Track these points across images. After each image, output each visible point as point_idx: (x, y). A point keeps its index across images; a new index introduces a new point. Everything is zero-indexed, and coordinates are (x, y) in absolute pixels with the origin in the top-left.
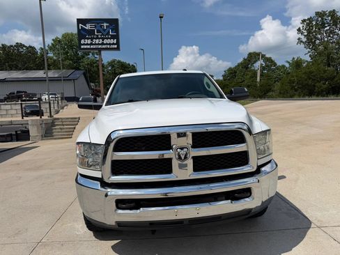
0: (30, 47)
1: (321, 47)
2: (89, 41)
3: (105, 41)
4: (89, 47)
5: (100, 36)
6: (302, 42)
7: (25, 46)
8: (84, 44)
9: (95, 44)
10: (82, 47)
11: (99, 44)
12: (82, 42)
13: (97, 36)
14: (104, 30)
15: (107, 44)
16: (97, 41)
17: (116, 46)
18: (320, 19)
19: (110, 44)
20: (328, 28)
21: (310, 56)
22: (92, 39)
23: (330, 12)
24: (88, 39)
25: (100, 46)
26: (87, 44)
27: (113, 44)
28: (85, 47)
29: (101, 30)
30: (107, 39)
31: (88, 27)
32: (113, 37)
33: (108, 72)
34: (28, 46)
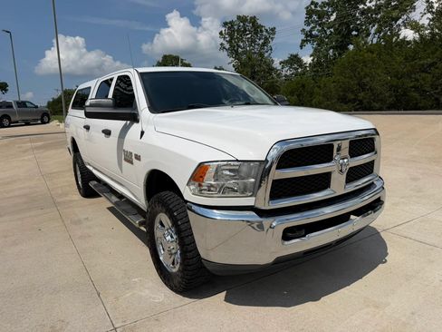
1: (244, 57)
6: (224, 48)
18: (242, 24)
20: (249, 36)
21: (234, 66)
23: (251, 18)
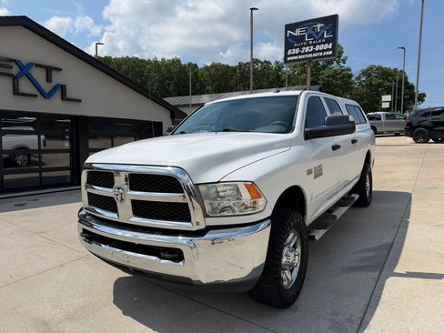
0: (265, 62)
2: (297, 51)
3: (318, 48)
4: (296, 58)
5: (310, 42)
7: (260, 62)
8: (291, 55)
9: (305, 53)
10: (289, 59)
11: (309, 53)
12: (289, 52)
13: (308, 42)
14: (317, 33)
15: (319, 51)
16: (307, 49)
17: (331, 53)
19: (323, 51)
22: (301, 48)
24: (296, 48)
25: (310, 55)
26: (295, 55)
27: (328, 50)
28: (292, 58)
29: (313, 33)
30: (320, 44)
31: (298, 32)
32: (328, 41)
33: (360, 84)
34: (263, 61)
